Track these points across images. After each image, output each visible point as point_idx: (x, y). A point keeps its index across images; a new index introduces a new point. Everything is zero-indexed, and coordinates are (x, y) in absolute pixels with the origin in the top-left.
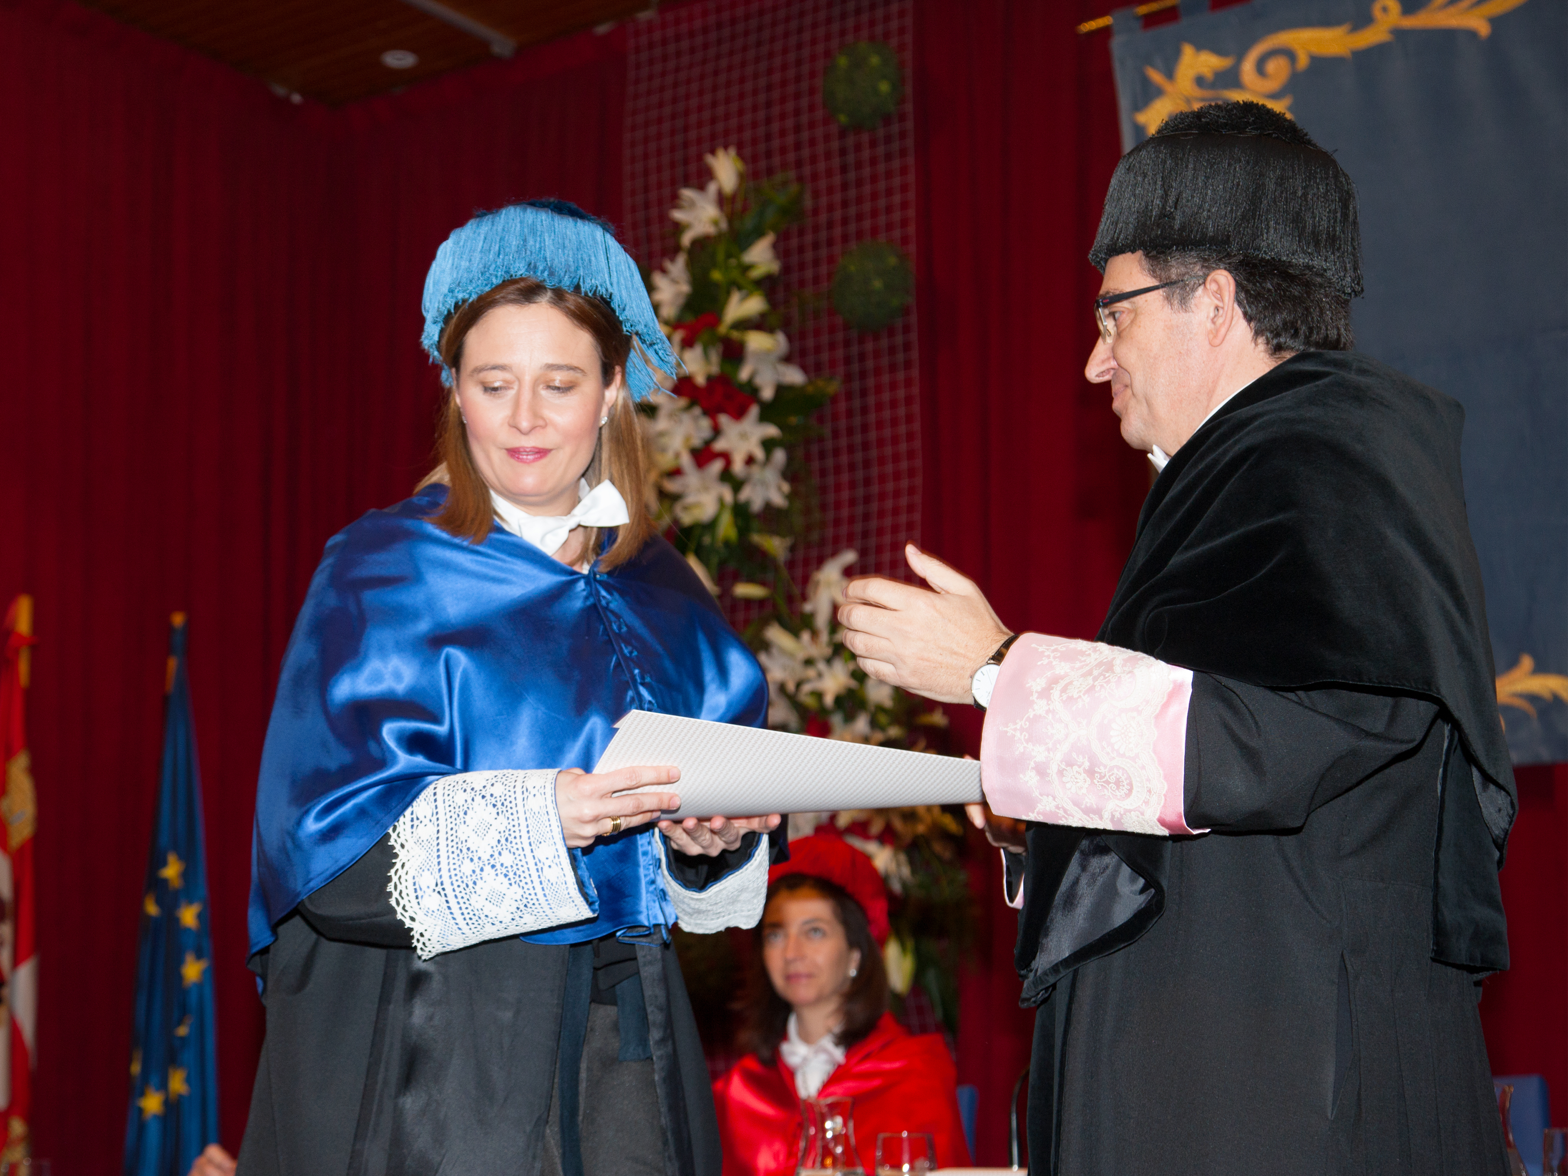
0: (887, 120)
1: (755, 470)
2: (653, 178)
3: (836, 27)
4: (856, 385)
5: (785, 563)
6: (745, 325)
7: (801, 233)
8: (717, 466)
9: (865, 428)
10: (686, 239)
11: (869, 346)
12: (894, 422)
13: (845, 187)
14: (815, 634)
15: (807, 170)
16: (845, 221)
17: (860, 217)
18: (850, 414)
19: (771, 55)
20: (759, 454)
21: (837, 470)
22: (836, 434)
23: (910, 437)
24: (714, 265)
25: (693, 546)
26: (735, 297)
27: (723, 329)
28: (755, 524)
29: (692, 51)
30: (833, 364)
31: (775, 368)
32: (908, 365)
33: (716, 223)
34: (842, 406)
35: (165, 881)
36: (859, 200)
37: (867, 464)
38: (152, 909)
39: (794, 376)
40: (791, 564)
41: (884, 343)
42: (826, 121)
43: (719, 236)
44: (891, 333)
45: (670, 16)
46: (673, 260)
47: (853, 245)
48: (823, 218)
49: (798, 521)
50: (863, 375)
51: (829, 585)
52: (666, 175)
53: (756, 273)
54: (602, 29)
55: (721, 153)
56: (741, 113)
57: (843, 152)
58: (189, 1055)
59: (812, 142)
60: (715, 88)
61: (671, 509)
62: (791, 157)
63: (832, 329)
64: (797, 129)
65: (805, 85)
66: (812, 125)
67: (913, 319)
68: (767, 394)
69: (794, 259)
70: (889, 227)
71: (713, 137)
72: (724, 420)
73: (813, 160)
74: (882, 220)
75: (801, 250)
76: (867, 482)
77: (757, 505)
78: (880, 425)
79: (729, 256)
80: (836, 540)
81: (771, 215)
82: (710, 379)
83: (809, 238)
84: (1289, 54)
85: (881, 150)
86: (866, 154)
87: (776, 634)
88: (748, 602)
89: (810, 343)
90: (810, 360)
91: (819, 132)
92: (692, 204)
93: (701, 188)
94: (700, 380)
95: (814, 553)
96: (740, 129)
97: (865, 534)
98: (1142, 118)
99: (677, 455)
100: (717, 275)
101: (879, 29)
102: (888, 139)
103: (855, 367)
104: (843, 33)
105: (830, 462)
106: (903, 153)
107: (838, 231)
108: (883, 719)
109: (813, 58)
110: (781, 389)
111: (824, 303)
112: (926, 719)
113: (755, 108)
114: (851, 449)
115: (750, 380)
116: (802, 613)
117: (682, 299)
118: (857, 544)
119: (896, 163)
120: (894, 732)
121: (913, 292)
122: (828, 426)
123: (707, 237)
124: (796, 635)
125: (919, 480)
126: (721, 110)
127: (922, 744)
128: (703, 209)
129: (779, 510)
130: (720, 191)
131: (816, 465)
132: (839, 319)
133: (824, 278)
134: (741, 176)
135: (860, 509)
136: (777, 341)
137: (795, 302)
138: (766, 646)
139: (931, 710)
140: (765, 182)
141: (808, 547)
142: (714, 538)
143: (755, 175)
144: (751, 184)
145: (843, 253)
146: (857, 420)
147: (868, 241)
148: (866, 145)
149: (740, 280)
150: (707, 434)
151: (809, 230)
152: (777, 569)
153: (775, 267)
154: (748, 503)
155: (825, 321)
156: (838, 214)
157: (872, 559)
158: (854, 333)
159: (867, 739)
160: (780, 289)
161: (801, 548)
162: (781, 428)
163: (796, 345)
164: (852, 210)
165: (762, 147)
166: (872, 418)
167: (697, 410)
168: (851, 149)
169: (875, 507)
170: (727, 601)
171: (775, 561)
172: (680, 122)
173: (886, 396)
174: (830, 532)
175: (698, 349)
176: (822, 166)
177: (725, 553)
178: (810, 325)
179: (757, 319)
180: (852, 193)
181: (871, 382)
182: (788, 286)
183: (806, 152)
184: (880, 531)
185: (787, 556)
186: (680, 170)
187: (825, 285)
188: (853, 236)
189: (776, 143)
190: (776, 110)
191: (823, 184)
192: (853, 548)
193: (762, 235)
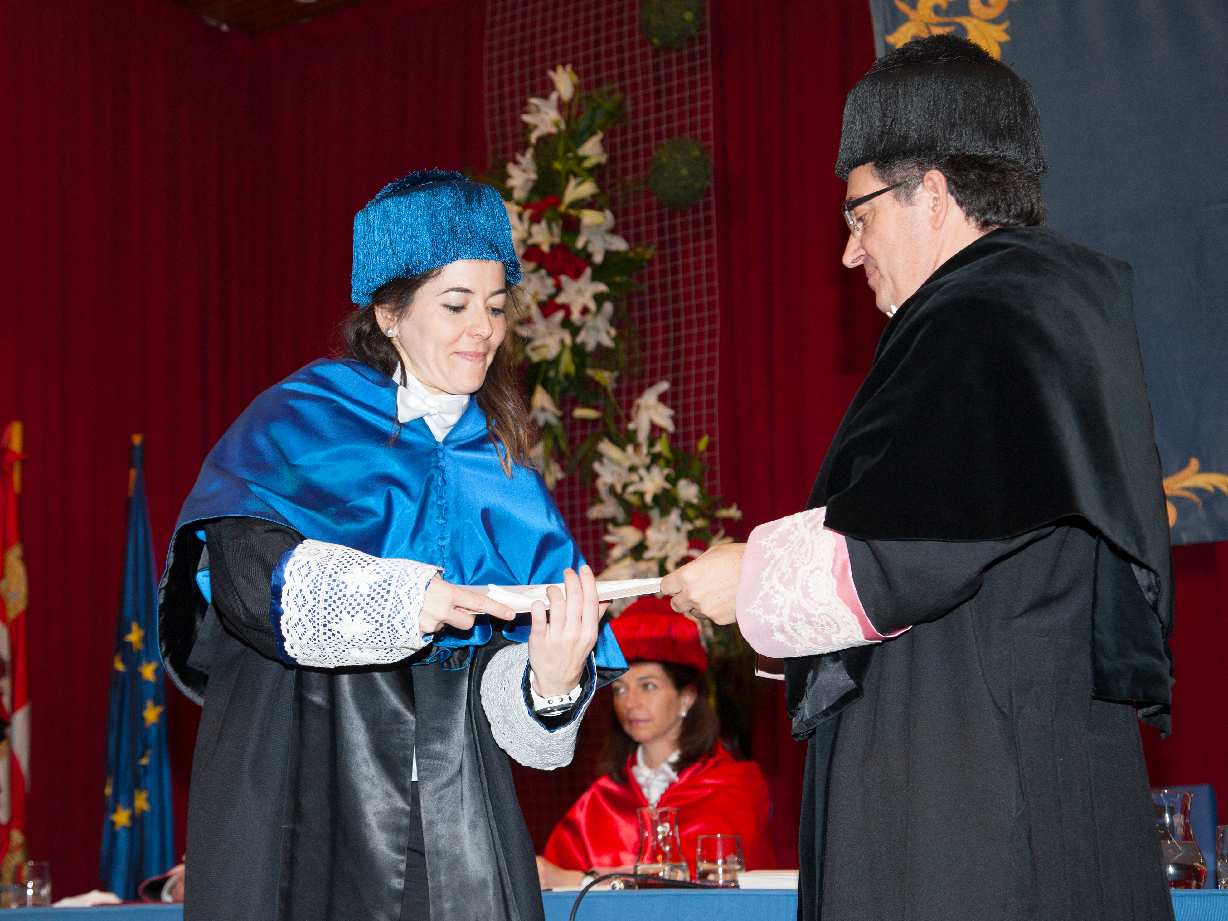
0: (691, 42)
1: (589, 318)
2: (507, 89)
4: (668, 251)
5: (613, 391)
6: (581, 204)
7: (624, 131)
8: (559, 315)
9: (675, 285)
10: (533, 138)
11: (678, 221)
12: (698, 280)
13: (658, 94)
14: (637, 446)
15: (628, 82)
16: (658, 122)
17: (670, 119)
18: (663, 274)
20: (592, 306)
21: (654, 318)
22: (652, 289)
23: (711, 291)
24: (556, 158)
25: (540, 378)
26: (573, 182)
27: (562, 208)
28: (589, 361)
30: (649, 235)
31: (604, 239)
32: (708, 235)
33: (556, 124)
34: (657, 268)
35: (130, 644)
36: (670, 105)
37: (677, 313)
38: (119, 666)
39: (619, 244)
40: (618, 392)
41: (690, 218)
42: (643, 43)
43: (559, 135)
44: (695, 210)
46: (523, 154)
47: (665, 141)
48: (641, 120)
49: (623, 358)
50: (673, 243)
51: (648, 408)
52: (517, 86)
53: (588, 164)
55: (560, 69)
56: (575, 37)
57: (656, 67)
58: (150, 780)
59: (632, 60)
60: (555, 18)
61: (523, 350)
62: (615, 71)
63: (649, 208)
64: (620, 50)
65: (626, 15)
66: (632, 46)
67: (713, 198)
68: (598, 258)
69: (619, 152)
70: (693, 126)
71: (554, 56)
72: (564, 278)
73: (633, 74)
74: (687, 121)
75: (624, 145)
76: (677, 327)
77: (591, 346)
78: (687, 282)
79: (567, 150)
80: (653, 373)
81: (600, 118)
82: (552, 247)
83: (630, 136)
85: (686, 66)
86: (674, 69)
87: (606, 447)
88: (584, 422)
89: (632, 218)
90: (632, 231)
91: (638, 51)
92: (538, 110)
93: (545, 97)
94: (545, 248)
95: (636, 383)
96: (575, 50)
97: (676, 368)
98: (891, 39)
99: (528, 307)
100: (557, 166)
102: (692, 57)
103: (667, 237)
105: (648, 312)
106: (704, 68)
107: (652, 131)
108: (691, 513)
110: (608, 254)
111: (642, 187)
112: (724, 513)
113: (587, 34)
114: (664, 301)
115: (585, 248)
116: (627, 430)
117: (530, 184)
118: (670, 376)
119: (698, 76)
120: (700, 523)
121: (712, 177)
122: (646, 283)
123: (550, 135)
124: (623, 448)
125: (718, 326)
126: (559, 35)
127: (722, 532)
128: (547, 113)
129: (608, 349)
130: (559, 99)
131: (636, 314)
132: (654, 199)
133: (642, 167)
134: (576, 87)
135: (671, 349)
136: (605, 217)
137: (619, 186)
138: (599, 457)
139: (728, 506)
140: (595, 92)
141: (631, 379)
142: (557, 371)
143: (587, 86)
144: (584, 94)
145: (656, 147)
146: (669, 279)
147: (676, 137)
148: (674, 62)
149: (576, 169)
150: (551, 290)
151: (630, 129)
152: (607, 397)
153: (603, 159)
154: (583, 344)
155: (643, 201)
156: (652, 117)
157: (681, 388)
158: (666, 210)
159: (678, 529)
160: (608, 176)
161: (625, 379)
162: (609, 285)
163: (621, 220)
164: (664, 114)
165: (592, 64)
166: (681, 276)
167: (543, 272)
168: (662, 65)
169: (683, 346)
170: (568, 422)
171: (605, 390)
172: (527, 45)
173: (692, 260)
174: (648, 367)
175: (544, 224)
176: (639, 79)
177: (566, 384)
178: (631, 204)
179: (590, 200)
180: (664, 100)
181: (679, 248)
182: (613, 174)
183: (627, 68)
184: (688, 366)
185: (615, 386)
186: (527, 83)
187: (642, 173)
188: (664, 134)
189: (603, 61)
190: (603, 35)
191: (640, 93)
192: (666, 379)
193: (593, 134)
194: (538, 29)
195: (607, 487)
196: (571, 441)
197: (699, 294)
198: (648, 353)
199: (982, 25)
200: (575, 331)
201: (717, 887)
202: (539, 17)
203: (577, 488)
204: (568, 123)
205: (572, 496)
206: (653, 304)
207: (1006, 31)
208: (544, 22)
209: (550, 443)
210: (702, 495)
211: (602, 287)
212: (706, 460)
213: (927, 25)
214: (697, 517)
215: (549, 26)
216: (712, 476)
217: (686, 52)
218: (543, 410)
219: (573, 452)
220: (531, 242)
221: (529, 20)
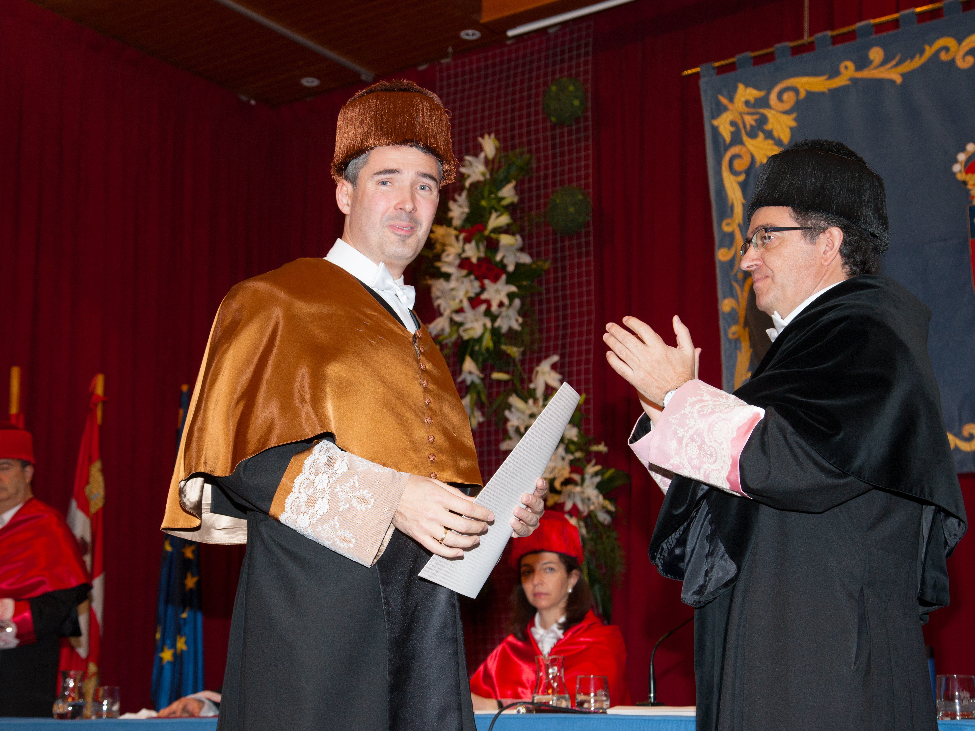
0: (578, 121)
1: (504, 309)
3: (550, 69)
4: (559, 264)
5: (519, 360)
6: (499, 230)
7: (530, 181)
8: (483, 307)
9: (564, 288)
10: (467, 183)
11: (567, 243)
12: (580, 285)
13: (554, 156)
14: (536, 400)
15: (534, 147)
16: (554, 175)
17: (562, 173)
18: (556, 280)
19: (515, 84)
20: (506, 301)
21: (549, 311)
22: (548, 291)
23: (589, 293)
24: (483, 198)
25: (469, 351)
26: (494, 215)
27: (487, 233)
28: (503, 340)
29: (471, 80)
30: (547, 253)
31: (515, 255)
32: (588, 254)
33: (484, 175)
34: (552, 276)
36: (562, 164)
37: (565, 308)
38: (168, 548)
39: (526, 259)
40: (523, 362)
41: (575, 242)
42: (545, 120)
43: (485, 182)
44: (579, 236)
45: (459, 62)
46: (460, 195)
47: (558, 188)
48: (542, 173)
49: (527, 338)
50: (563, 259)
51: (544, 373)
53: (505, 202)
54: (422, 68)
55: (486, 136)
56: (498, 115)
57: (553, 137)
58: (188, 629)
59: (537, 131)
60: (483, 101)
61: (457, 331)
62: (525, 139)
63: (547, 234)
64: (529, 124)
65: (533, 101)
66: (537, 122)
67: (591, 229)
68: (511, 268)
69: (526, 195)
70: (578, 179)
71: (482, 128)
72: (487, 282)
73: (537, 141)
74: (574, 175)
75: (530, 190)
76: (565, 317)
77: (504, 329)
78: (572, 286)
79: (491, 193)
80: (548, 349)
81: (514, 171)
82: (479, 259)
83: (534, 184)
84: (796, 90)
85: (574, 137)
86: (566, 139)
87: (514, 400)
88: (499, 382)
89: (535, 240)
90: (534, 250)
91: (541, 126)
92: (471, 164)
93: (476, 155)
94: (474, 260)
95: (535, 356)
96: (497, 123)
97: (564, 346)
98: (715, 123)
99: (461, 301)
100: (484, 203)
101: (574, 71)
102: (578, 131)
103: (559, 255)
104: (554, 73)
105: (545, 306)
106: (586, 138)
107: (550, 180)
108: (572, 448)
109: (538, 86)
110: (518, 266)
111: (542, 220)
112: (595, 448)
113: (505, 112)
114: (556, 299)
115: (502, 261)
116: (529, 389)
117: (464, 216)
118: (559, 351)
119: (583, 144)
120: (578, 455)
121: (591, 214)
122: (544, 287)
123: (479, 182)
124: (526, 401)
125: (593, 317)
126: (486, 113)
127: (594, 462)
128: (477, 167)
129: (516, 332)
130: (486, 158)
131: (537, 308)
132: (550, 228)
133: (542, 206)
134: (497, 149)
135: (561, 332)
136: (516, 240)
137: (526, 218)
138: (509, 407)
139: (598, 443)
140: (510, 153)
141: (532, 352)
142: (480, 346)
143: (505, 149)
144: (503, 154)
145: (553, 192)
146: (560, 284)
147: (566, 186)
148: (566, 134)
149: (496, 206)
150: (478, 290)
151: (534, 180)
152: (515, 365)
153: (516, 199)
154: (499, 328)
155: (542, 229)
156: (550, 171)
157: (567, 360)
158: (559, 236)
159: (563, 459)
160: (518, 211)
161: (528, 353)
162: (518, 287)
163: (527, 242)
164: (558, 169)
165: (509, 134)
166: (568, 282)
167: (472, 277)
168: (558, 136)
169: (569, 331)
170: (487, 382)
171: (514, 360)
172: (464, 119)
173: (576, 271)
174: (544, 345)
175: (473, 243)
176: (542, 145)
177: (486, 355)
178: (534, 231)
179: (506, 227)
180: (558, 160)
181: (567, 263)
182: (522, 210)
183: (533, 137)
184: (572, 345)
185: (521, 357)
186: (464, 146)
187: (542, 210)
188: (558, 183)
189: (517, 132)
190: (517, 114)
191: (542, 154)
192: (557, 354)
193: (508, 182)
194: (472, 108)
195: (514, 428)
196: (489, 395)
197: (580, 295)
198: (545, 335)
199: (778, 115)
200: (494, 318)
201: (589, 712)
202: (473, 100)
203: (493, 428)
204: (491, 174)
205: (489, 434)
206: (548, 301)
207: (795, 120)
208: (476, 103)
209: (475, 396)
210: (580, 435)
211: (513, 289)
212: (583, 411)
213: (741, 114)
214: (577, 451)
215: (479, 106)
216: (587, 421)
217: (574, 127)
218: (470, 373)
219: (491, 403)
220: (464, 256)
221: (465, 102)
